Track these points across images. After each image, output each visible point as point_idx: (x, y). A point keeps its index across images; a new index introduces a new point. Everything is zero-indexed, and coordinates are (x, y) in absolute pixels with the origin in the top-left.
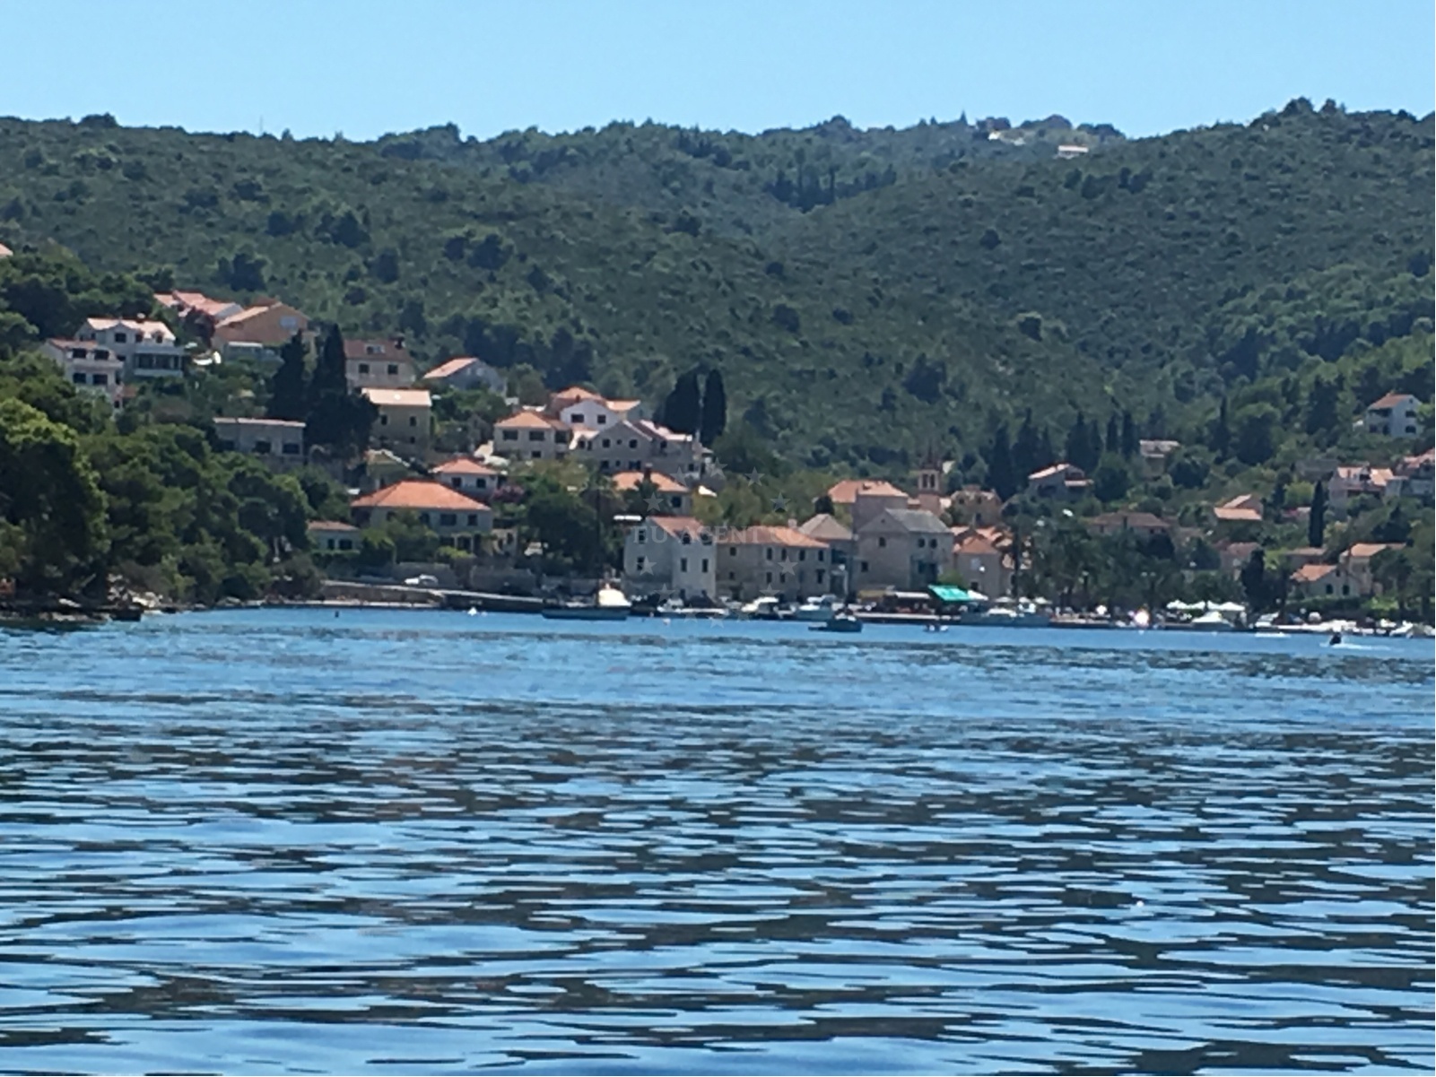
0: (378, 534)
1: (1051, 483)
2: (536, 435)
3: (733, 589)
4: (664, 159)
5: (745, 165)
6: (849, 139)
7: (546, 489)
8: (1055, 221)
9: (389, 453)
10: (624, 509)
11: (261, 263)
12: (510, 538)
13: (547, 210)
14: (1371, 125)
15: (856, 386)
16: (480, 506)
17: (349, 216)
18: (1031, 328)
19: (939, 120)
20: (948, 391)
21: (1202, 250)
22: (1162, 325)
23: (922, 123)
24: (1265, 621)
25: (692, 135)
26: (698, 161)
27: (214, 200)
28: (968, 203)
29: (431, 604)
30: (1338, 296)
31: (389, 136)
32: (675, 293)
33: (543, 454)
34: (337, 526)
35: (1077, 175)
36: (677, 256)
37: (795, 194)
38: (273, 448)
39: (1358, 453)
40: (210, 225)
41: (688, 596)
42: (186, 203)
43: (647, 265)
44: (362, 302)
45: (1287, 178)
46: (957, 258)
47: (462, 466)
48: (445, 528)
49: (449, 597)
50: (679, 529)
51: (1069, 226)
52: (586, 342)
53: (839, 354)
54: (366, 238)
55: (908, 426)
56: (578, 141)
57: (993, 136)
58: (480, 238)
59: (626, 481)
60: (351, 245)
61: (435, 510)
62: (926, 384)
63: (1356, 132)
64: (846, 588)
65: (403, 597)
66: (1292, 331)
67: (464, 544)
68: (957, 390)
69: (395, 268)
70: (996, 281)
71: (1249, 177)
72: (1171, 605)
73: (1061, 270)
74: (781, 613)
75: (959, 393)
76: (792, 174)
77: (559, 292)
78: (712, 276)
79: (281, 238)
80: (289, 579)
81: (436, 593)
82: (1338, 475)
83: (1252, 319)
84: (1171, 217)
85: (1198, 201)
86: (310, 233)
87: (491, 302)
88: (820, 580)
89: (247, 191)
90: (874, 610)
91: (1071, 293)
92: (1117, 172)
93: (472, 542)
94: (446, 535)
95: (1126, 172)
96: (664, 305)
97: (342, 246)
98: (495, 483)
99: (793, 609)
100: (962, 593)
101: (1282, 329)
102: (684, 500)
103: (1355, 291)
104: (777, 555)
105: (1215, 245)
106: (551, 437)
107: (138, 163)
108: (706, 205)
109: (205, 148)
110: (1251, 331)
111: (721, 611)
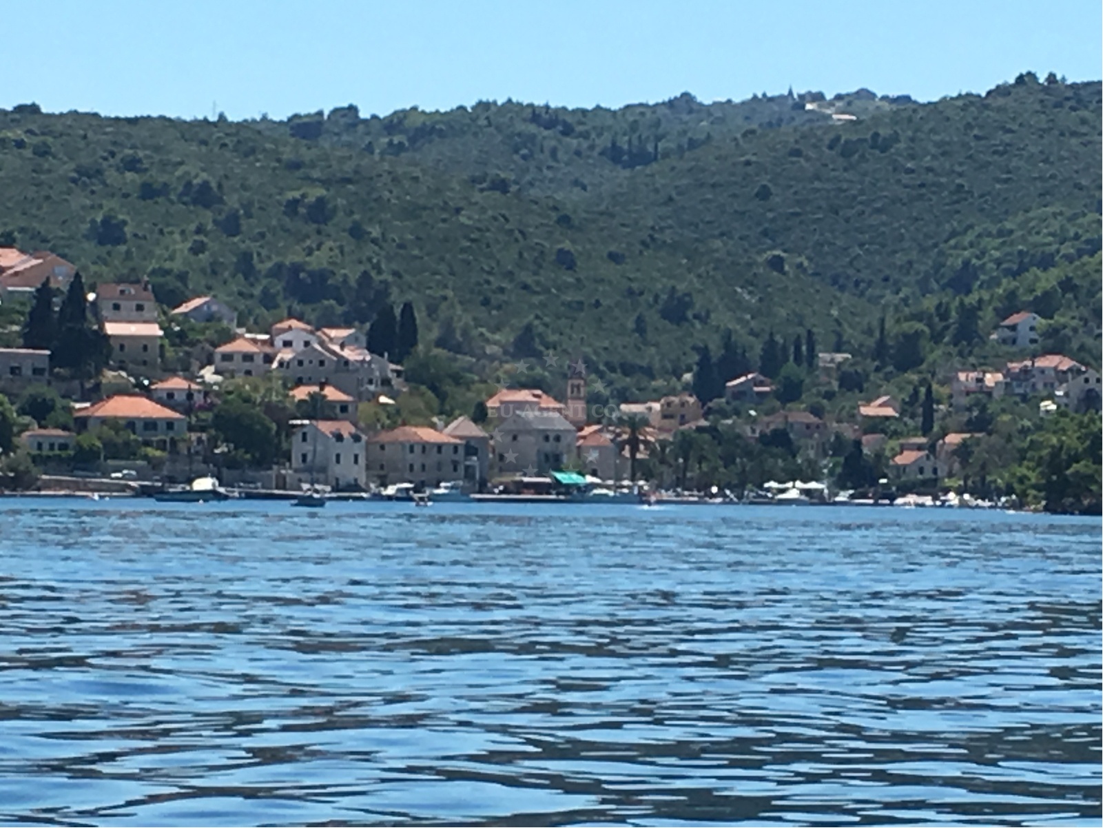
0: (90, 439)
1: (741, 389)
2: (248, 357)
3: (380, 477)
4: (516, 132)
5: (585, 135)
6: (691, 111)
7: (240, 401)
8: (817, 177)
9: (124, 374)
10: (299, 415)
11: (124, 223)
12: (200, 440)
13: (380, 176)
14: (1082, 92)
15: (617, 312)
16: (177, 415)
17: (205, 184)
18: (777, 263)
19: (769, 95)
20: (696, 317)
21: (934, 198)
22: (900, 259)
23: (755, 97)
24: (843, 497)
25: (544, 111)
26: (546, 133)
27: (99, 172)
28: (748, 163)
29: (128, 493)
30: (1038, 233)
31: (296, 116)
32: (473, 241)
33: (253, 373)
34: (60, 432)
35: (838, 138)
36: (483, 210)
37: (625, 158)
38: (24, 371)
39: (988, 361)
40: (93, 192)
41: (342, 483)
42: (75, 175)
43: (453, 219)
44: (203, 252)
45: (1007, 138)
46: (736, 206)
47: (177, 383)
48: (148, 433)
49: (142, 486)
50: (333, 430)
51: (828, 180)
52: (385, 282)
53: (607, 288)
54: (221, 201)
55: (656, 345)
56: (445, 119)
57: (809, 107)
58: (311, 199)
59: (301, 393)
60: (207, 206)
61: (139, 419)
62: (677, 310)
63: (1068, 99)
64: (478, 476)
65: (109, 488)
66: (998, 263)
67: (161, 446)
68: (703, 314)
69: (238, 226)
70: (766, 225)
71: (977, 137)
72: (766, 485)
73: (820, 216)
74: (416, 496)
75: (703, 318)
76: (623, 143)
77: (374, 241)
78: (507, 227)
79: (149, 202)
80: (12, 475)
81: (132, 484)
82: (958, 379)
83: (966, 253)
84: (912, 171)
85: (934, 157)
86: (173, 197)
87: (307, 251)
88: (455, 469)
89: (132, 164)
90: (501, 492)
91: (828, 235)
92: (868, 136)
93: (168, 445)
94: (147, 438)
95: (876, 135)
96: (463, 250)
97: (200, 208)
98: (201, 396)
99: (428, 492)
100: (580, 477)
101: (990, 261)
102: (350, 409)
103: (1051, 230)
104: (418, 449)
105: (945, 193)
106: (259, 360)
107: (45, 144)
108: (549, 168)
109: (109, 129)
110: (966, 263)
111: (364, 495)
